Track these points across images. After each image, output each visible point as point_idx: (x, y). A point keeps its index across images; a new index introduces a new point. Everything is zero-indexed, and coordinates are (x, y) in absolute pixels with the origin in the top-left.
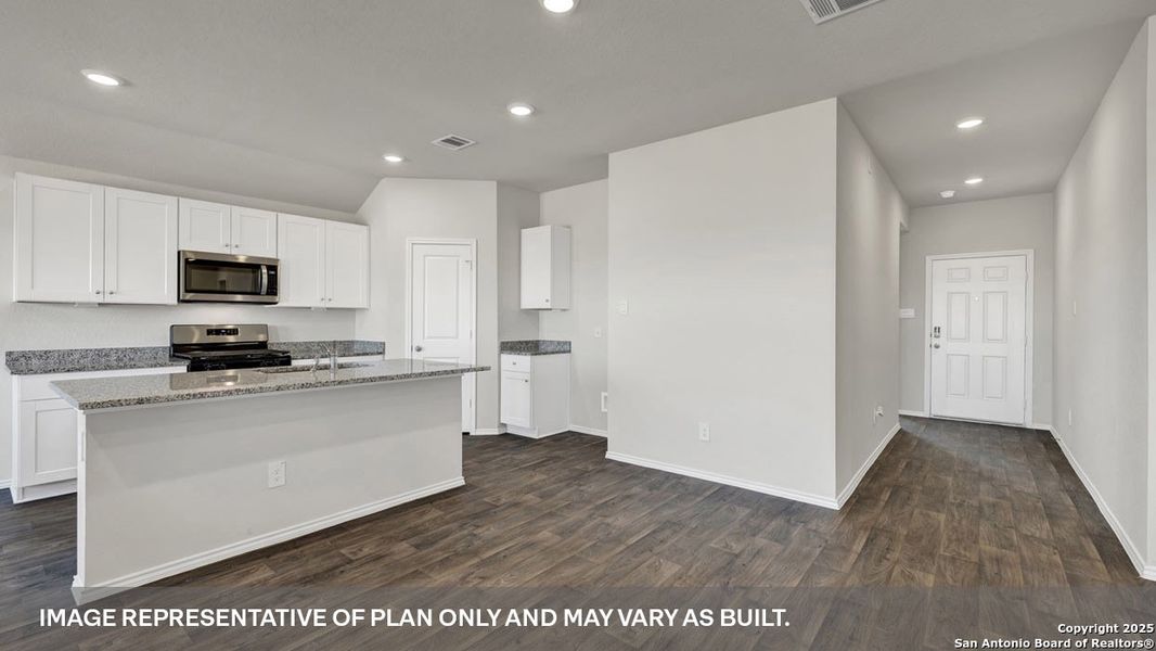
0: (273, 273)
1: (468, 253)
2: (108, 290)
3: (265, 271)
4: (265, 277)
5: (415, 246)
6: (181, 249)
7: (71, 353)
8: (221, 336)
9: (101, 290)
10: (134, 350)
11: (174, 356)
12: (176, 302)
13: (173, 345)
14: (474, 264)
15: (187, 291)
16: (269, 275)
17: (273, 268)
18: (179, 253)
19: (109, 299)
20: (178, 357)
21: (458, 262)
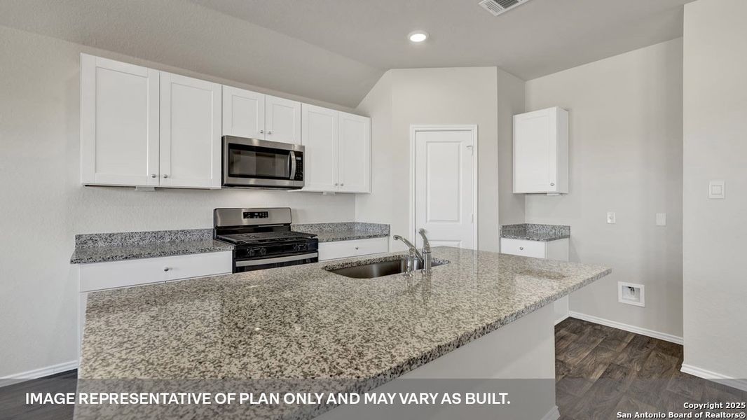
0: (299, 159)
1: (471, 138)
2: (163, 174)
3: (293, 157)
4: (294, 163)
5: (417, 133)
6: (224, 134)
7: (131, 235)
8: (255, 219)
9: (157, 174)
10: (185, 232)
11: (218, 238)
12: (219, 186)
13: (216, 227)
14: (475, 149)
15: (230, 175)
16: (296, 160)
17: (300, 154)
18: (223, 138)
19: (164, 183)
20: (221, 239)
21: (459, 147)
